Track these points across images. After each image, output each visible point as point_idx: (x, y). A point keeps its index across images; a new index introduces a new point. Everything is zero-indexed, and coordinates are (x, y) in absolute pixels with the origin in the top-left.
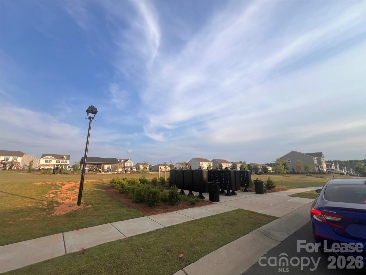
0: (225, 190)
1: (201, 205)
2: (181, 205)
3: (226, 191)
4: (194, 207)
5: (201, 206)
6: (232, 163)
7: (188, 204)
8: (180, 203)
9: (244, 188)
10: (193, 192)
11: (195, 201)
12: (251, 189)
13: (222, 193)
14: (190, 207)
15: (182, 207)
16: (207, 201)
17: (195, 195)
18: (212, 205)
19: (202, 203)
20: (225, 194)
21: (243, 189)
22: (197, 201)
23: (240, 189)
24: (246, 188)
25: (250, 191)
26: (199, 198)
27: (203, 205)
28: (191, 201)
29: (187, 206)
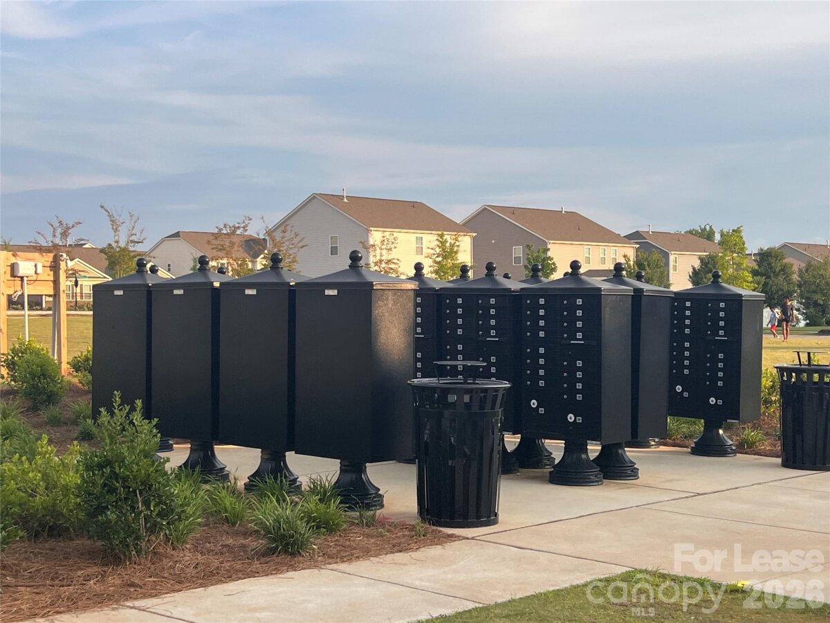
0: (549, 444)
1: (347, 554)
2: (186, 557)
3: (556, 448)
4: (294, 568)
5: (350, 558)
6: (635, 236)
7: (243, 547)
8: (175, 542)
9: (699, 426)
10: (291, 458)
11: (302, 526)
12: (750, 434)
13: (523, 466)
14: (256, 565)
15: (191, 571)
16: (403, 526)
17: (304, 481)
18: (435, 551)
19: (357, 538)
20: (549, 469)
21: (690, 436)
22: (323, 525)
23: (665, 437)
24: (711, 426)
25: (745, 447)
26: (334, 505)
27: (367, 553)
28: (270, 522)
29: (238, 565)
